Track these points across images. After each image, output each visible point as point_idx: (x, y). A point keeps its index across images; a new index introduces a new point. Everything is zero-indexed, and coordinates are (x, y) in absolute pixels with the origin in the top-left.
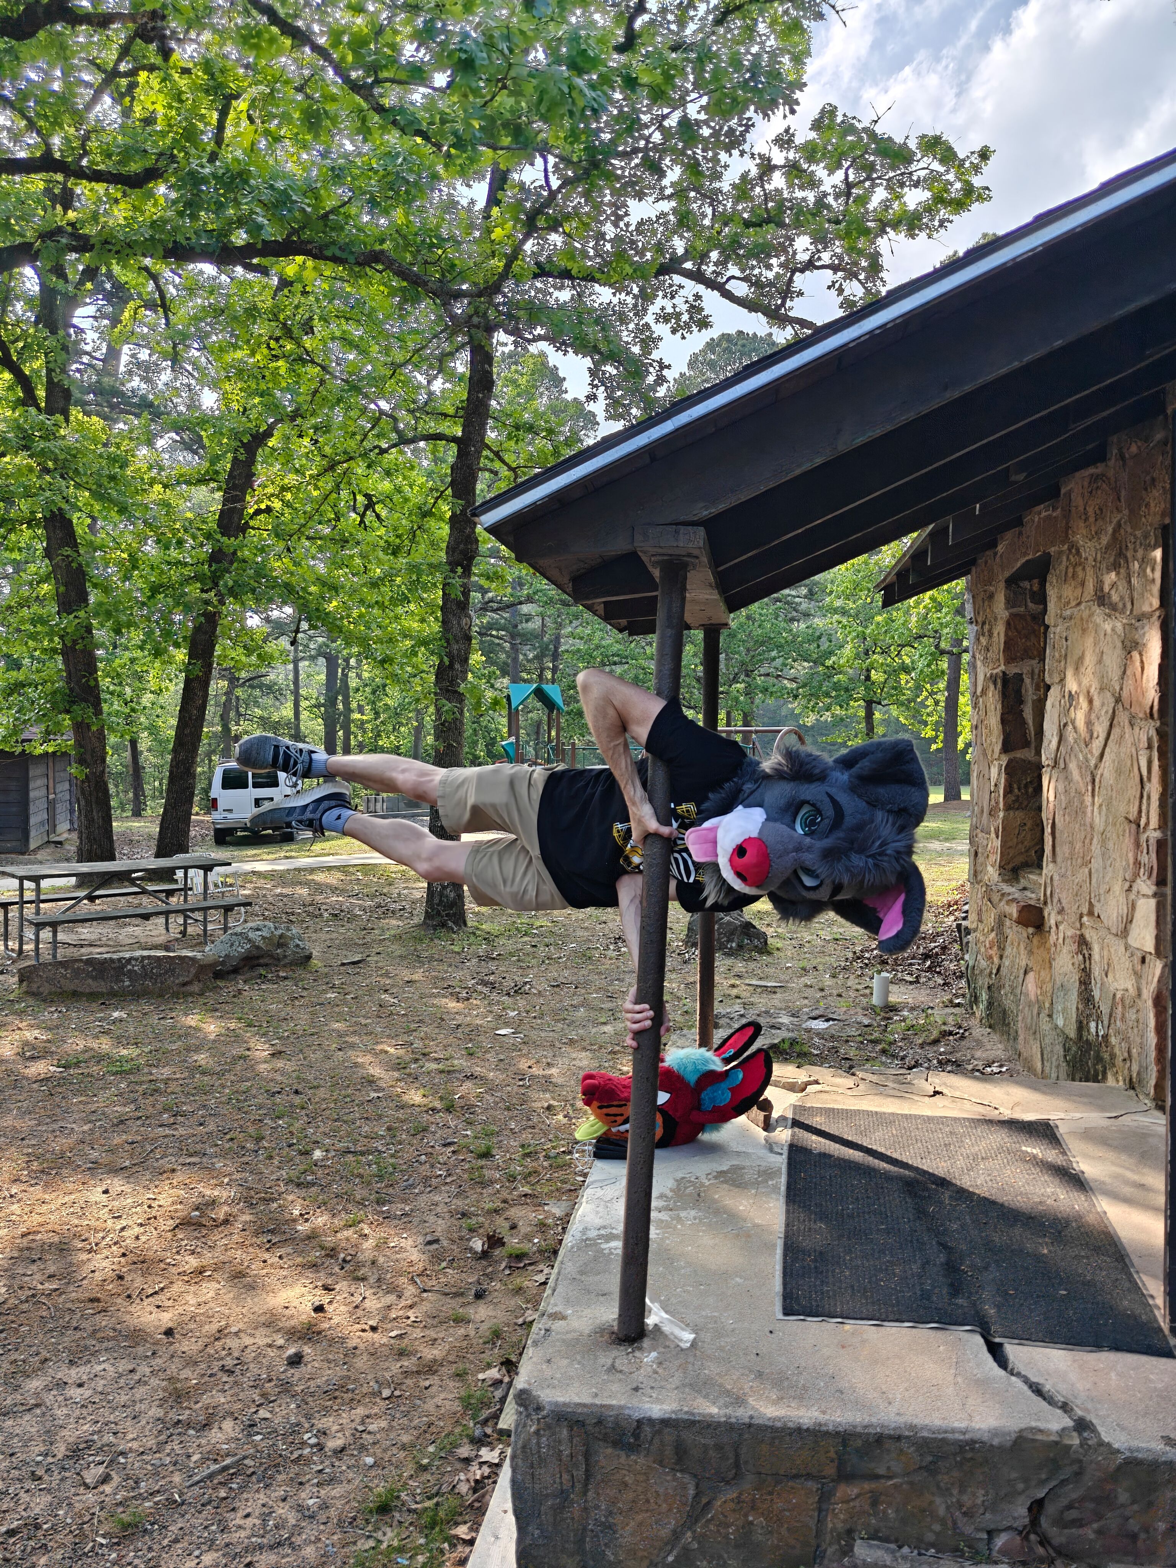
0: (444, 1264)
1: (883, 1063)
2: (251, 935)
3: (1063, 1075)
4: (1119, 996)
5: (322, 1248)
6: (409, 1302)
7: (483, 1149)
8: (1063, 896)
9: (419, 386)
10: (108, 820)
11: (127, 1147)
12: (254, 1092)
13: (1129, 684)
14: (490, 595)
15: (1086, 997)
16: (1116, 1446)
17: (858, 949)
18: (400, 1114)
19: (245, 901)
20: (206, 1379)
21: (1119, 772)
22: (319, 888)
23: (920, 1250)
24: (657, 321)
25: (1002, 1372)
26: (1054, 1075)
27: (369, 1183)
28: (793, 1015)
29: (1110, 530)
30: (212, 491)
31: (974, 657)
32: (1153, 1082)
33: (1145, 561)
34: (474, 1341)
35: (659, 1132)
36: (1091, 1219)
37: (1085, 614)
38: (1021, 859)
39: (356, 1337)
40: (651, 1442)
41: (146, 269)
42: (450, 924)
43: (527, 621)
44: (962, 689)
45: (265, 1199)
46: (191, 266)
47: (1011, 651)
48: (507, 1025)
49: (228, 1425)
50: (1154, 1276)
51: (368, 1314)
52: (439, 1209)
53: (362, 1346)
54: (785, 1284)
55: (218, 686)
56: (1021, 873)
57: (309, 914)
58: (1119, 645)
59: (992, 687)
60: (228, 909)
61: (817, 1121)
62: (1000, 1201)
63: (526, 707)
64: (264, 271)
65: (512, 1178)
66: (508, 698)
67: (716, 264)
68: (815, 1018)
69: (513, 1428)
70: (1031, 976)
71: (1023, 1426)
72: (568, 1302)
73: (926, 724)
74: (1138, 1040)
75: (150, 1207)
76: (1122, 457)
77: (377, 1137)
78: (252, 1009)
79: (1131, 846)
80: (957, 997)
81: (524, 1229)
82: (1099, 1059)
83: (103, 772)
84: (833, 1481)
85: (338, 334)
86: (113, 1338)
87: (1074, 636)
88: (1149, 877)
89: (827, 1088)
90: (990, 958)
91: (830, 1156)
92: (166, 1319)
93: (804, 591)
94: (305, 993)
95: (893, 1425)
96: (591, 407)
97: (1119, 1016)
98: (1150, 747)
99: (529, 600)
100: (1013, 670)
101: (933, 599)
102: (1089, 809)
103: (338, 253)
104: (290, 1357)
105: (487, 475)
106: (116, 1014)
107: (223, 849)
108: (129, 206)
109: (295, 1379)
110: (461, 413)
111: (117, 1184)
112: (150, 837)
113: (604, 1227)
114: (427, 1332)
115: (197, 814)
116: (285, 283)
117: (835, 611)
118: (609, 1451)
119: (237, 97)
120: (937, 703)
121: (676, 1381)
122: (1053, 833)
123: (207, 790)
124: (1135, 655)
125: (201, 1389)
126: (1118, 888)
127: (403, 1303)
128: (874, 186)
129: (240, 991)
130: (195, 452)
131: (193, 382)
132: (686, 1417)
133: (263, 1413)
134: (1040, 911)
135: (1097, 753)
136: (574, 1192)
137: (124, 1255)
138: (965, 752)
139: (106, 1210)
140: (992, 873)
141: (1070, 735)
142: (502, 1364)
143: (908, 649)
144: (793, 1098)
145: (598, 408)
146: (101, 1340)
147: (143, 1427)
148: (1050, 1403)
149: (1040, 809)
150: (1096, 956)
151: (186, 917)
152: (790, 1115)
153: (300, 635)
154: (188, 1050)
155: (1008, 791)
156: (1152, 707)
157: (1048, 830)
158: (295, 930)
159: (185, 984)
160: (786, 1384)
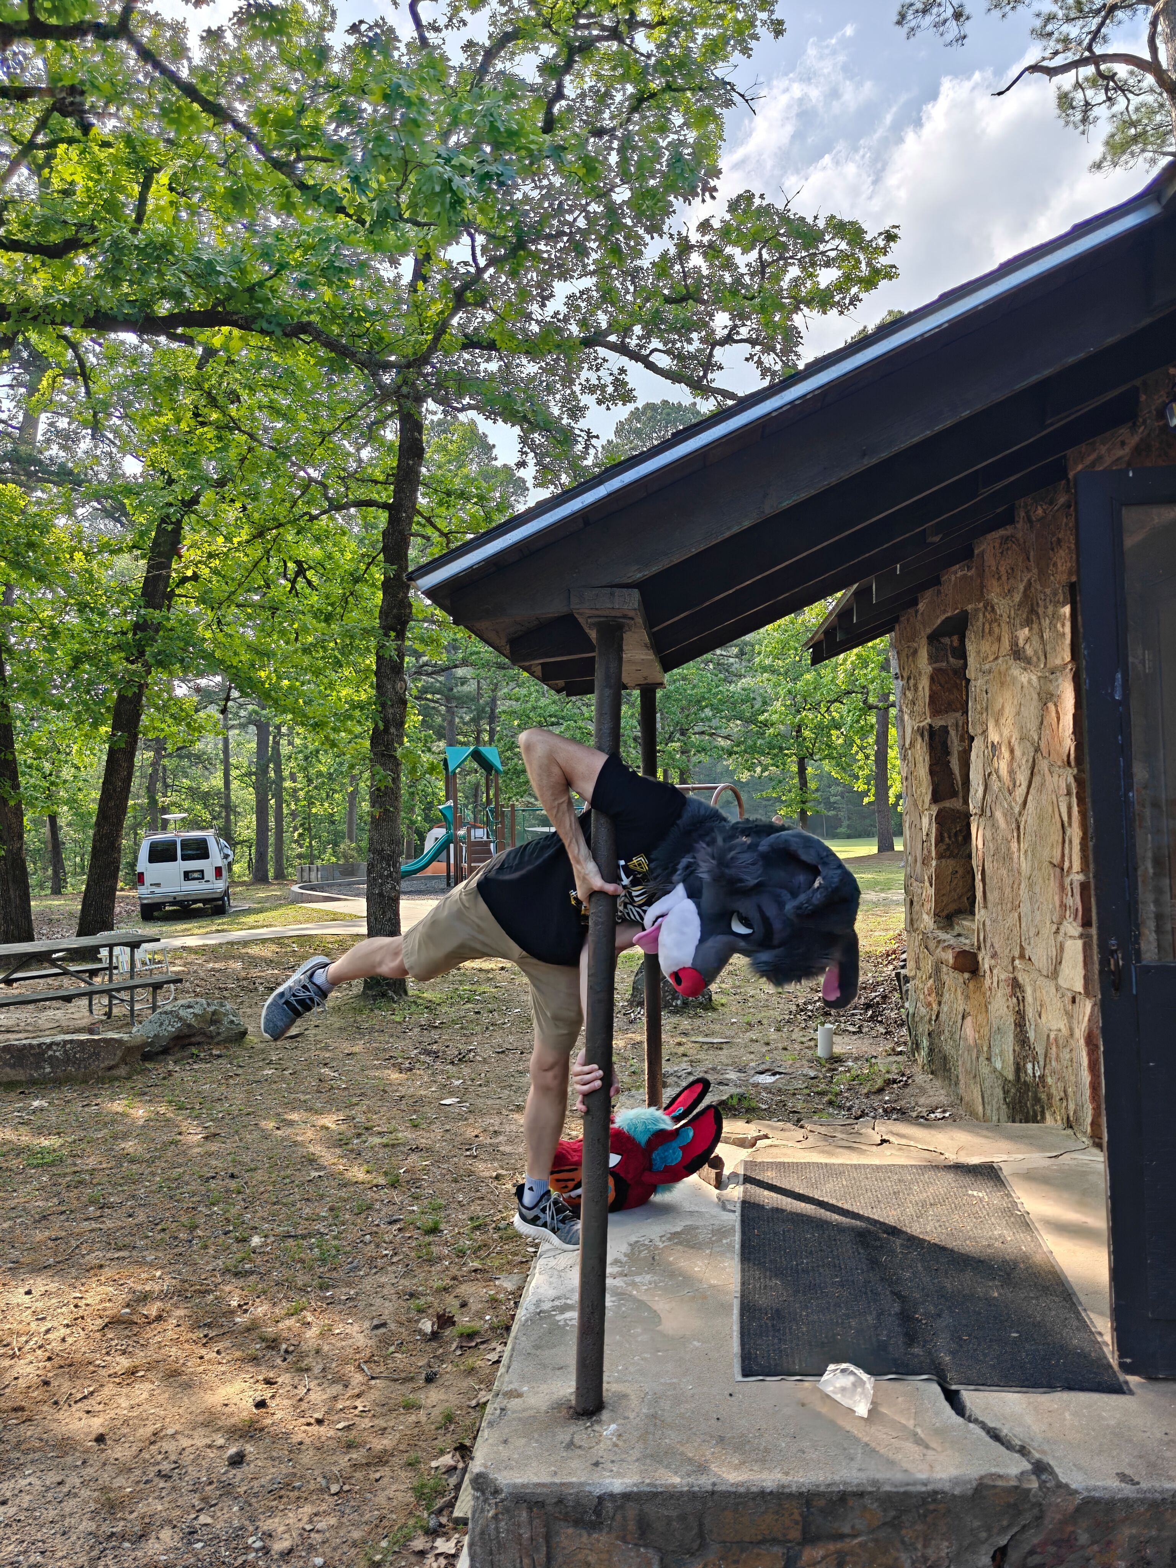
0: (392, 1349)
1: (830, 1114)
2: (182, 1013)
3: (1003, 1117)
4: (1052, 1036)
5: (263, 1340)
6: (357, 1391)
7: (431, 1224)
8: (996, 940)
9: (349, 454)
10: (26, 899)
11: (51, 1244)
12: (187, 1178)
13: (1046, 733)
14: (425, 659)
15: (1022, 1040)
16: (1073, 1486)
17: (801, 1001)
18: (343, 1193)
19: (174, 977)
20: (142, 1486)
21: (1041, 818)
22: (253, 962)
23: (875, 1301)
24: (583, 392)
25: (960, 1420)
26: (995, 1118)
27: (311, 1268)
28: (740, 1071)
29: (1021, 587)
30: (136, 559)
31: (901, 710)
32: (1089, 1120)
33: (1055, 616)
34: (426, 1428)
35: (611, 1195)
36: (1038, 1258)
37: (1003, 668)
38: (953, 907)
39: (301, 1433)
40: (613, 1519)
41: (65, 338)
42: (390, 993)
43: (462, 684)
44: (890, 742)
45: (200, 1292)
46: (113, 336)
47: (937, 705)
48: (451, 1094)
49: (166, 1534)
50: (1101, 1314)
51: (314, 1407)
52: (385, 1291)
53: (307, 1441)
54: (743, 1344)
55: (143, 757)
56: (955, 920)
57: (243, 988)
58: (1035, 696)
59: (919, 739)
60: (157, 987)
61: (769, 1176)
62: (950, 1246)
63: (463, 770)
64: (189, 341)
65: (461, 1254)
66: (445, 761)
67: (639, 338)
68: (762, 1073)
69: (469, 1515)
70: (969, 1020)
71: (983, 1473)
72: (523, 1378)
73: (857, 778)
74: (1073, 1078)
75: (76, 1306)
76: (1030, 520)
77: (318, 1219)
78: (183, 1091)
79: (1057, 890)
80: (899, 1045)
81: (475, 1305)
82: (1037, 1100)
83: (21, 848)
84: (799, 1544)
85: (265, 400)
86: (40, 1449)
87: (994, 688)
88: (1075, 919)
89: (776, 1142)
90: (929, 1004)
91: (783, 1211)
92: (97, 1424)
93: (735, 650)
94: (240, 1071)
95: (856, 1482)
96: (522, 473)
97: (1054, 1056)
98: (1069, 794)
99: (465, 663)
100: (939, 723)
101: (859, 656)
102: (1016, 855)
103: (265, 326)
104: (231, 1457)
105: (419, 540)
106: (36, 1103)
107: (151, 924)
108: (49, 276)
109: (237, 1480)
110: (391, 479)
111: (40, 1284)
112: (71, 915)
113: (558, 1298)
114: (376, 1422)
115: (122, 890)
116: (210, 353)
117: (765, 669)
118: (570, 1531)
119: (158, 171)
120: (867, 757)
121: (636, 1453)
122: (983, 880)
123: (132, 865)
124: (1051, 706)
125: (137, 1497)
126: (1048, 929)
127: (350, 1392)
128: (787, 264)
129: (170, 1073)
130: (117, 520)
131: (114, 450)
132: (648, 1489)
133: (204, 1519)
134: (974, 956)
135: (1020, 800)
136: (525, 1264)
137: (49, 1359)
138: (897, 804)
139: (29, 1311)
140: (927, 921)
141: (995, 785)
142: (456, 1449)
143: (837, 704)
144: (744, 1154)
145: (528, 474)
146: (26, 1452)
147: (74, 1544)
148: (1008, 1448)
149: (970, 856)
150: (1029, 999)
151: (111, 997)
152: (741, 1171)
153: (230, 703)
154: (115, 1137)
155: (939, 840)
156: (1069, 755)
157: (978, 877)
158: (229, 1006)
159: (110, 1068)
160: (747, 1447)
